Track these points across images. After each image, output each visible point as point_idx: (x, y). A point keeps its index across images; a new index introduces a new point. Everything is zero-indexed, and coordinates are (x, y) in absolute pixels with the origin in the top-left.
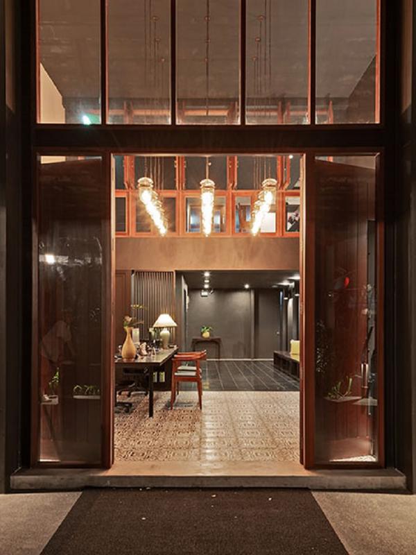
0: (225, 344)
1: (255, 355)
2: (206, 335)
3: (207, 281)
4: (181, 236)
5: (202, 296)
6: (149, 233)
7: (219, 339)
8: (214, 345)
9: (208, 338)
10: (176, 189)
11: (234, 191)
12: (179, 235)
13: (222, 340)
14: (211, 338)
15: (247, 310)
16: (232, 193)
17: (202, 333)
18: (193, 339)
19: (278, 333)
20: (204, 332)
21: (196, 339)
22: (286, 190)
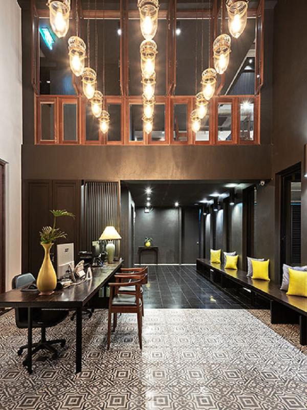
0: (161, 251)
1: (182, 261)
2: (148, 244)
3: (148, 199)
4: (125, 145)
5: (145, 213)
6: (97, 142)
7: (157, 248)
8: (153, 252)
9: (149, 247)
10: (121, 95)
11: (172, 97)
12: (123, 143)
13: (159, 248)
14: (151, 247)
15: (176, 224)
16: (171, 100)
17: (145, 243)
18: (139, 248)
19: (198, 243)
20: (147, 242)
21: (141, 248)
22: (219, 95)
